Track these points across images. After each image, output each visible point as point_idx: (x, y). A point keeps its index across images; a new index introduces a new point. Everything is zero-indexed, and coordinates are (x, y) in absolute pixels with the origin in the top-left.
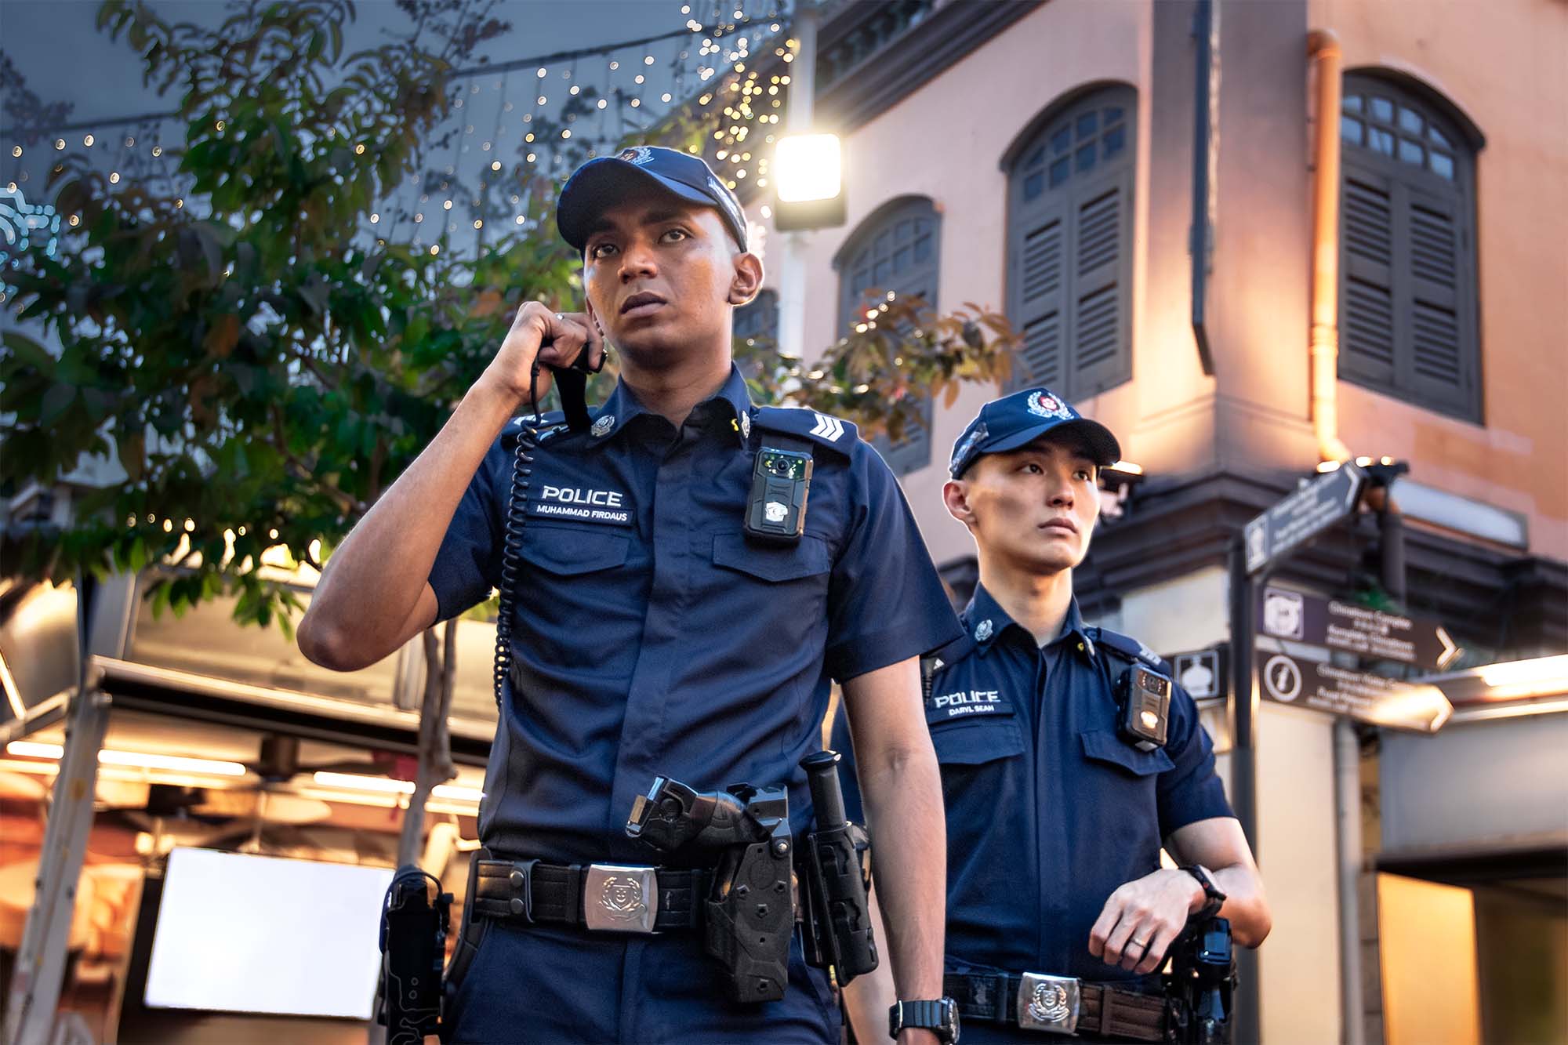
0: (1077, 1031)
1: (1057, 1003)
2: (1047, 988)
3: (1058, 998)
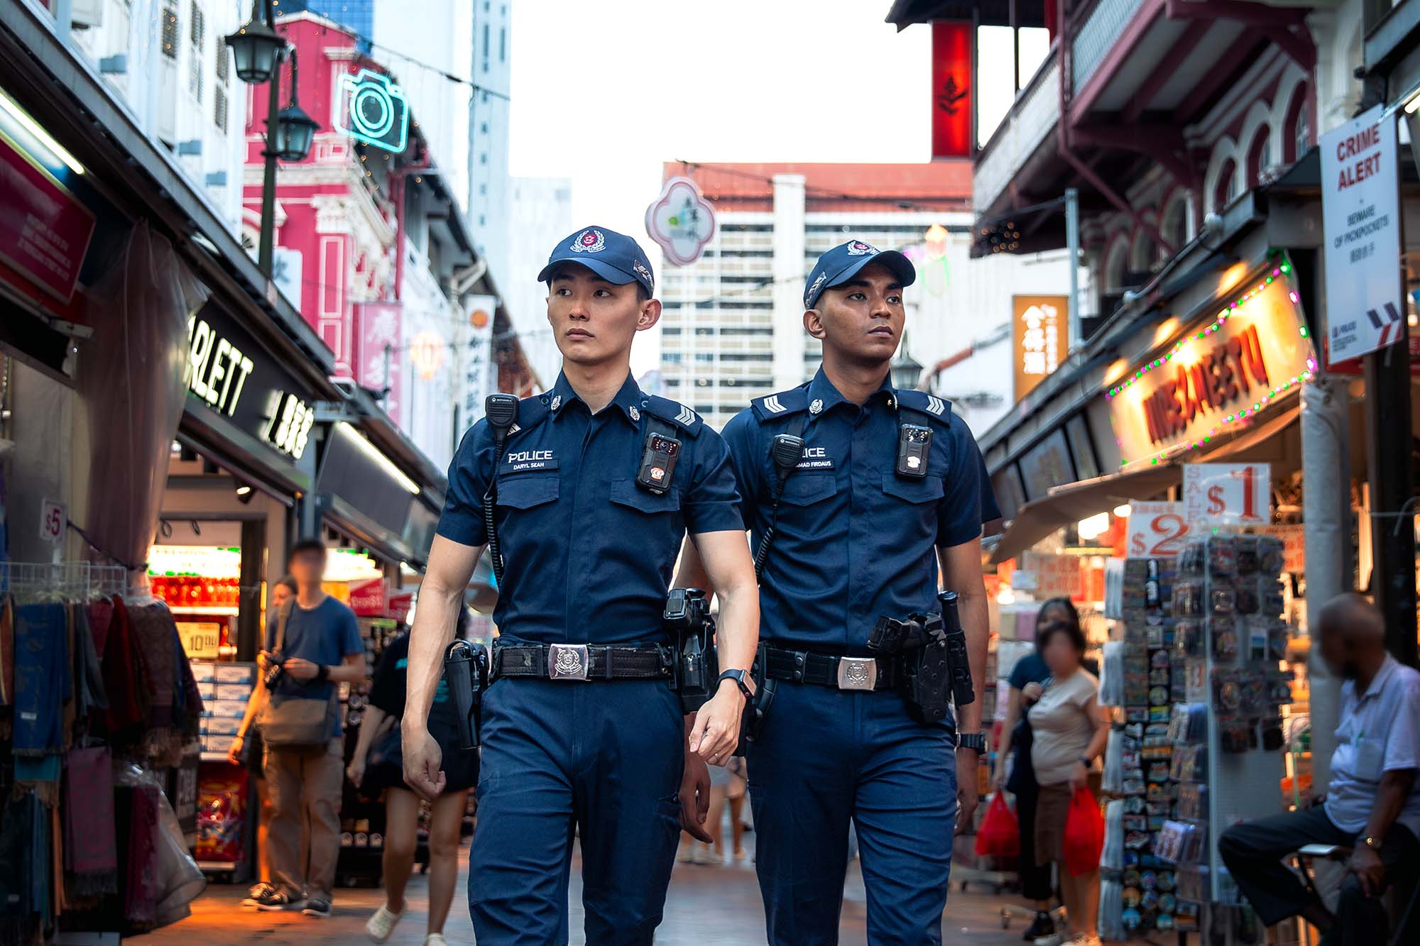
0: (588, 677)
1: (573, 661)
2: (567, 653)
3: (574, 658)
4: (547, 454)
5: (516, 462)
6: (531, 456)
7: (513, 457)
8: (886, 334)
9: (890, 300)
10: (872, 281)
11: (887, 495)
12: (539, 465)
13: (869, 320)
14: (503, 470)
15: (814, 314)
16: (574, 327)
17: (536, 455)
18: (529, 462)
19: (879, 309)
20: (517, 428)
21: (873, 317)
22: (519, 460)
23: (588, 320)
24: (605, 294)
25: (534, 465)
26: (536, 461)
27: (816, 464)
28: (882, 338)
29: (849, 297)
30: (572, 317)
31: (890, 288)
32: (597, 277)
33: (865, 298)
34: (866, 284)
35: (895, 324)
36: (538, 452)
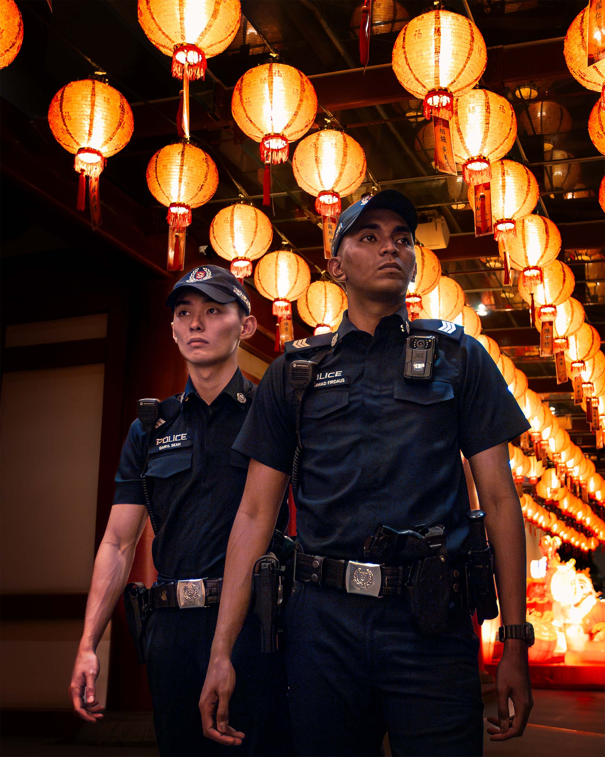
0: (206, 604)
3: (194, 590)
4: (183, 436)
5: (162, 444)
6: (172, 439)
7: (159, 441)
8: (394, 270)
9: (400, 242)
10: (382, 225)
11: (399, 401)
12: (177, 445)
13: (379, 258)
14: (151, 451)
15: (336, 260)
16: (193, 337)
17: (175, 438)
18: (170, 443)
19: (386, 247)
20: (163, 422)
21: (382, 255)
22: (163, 442)
23: (204, 331)
24: (215, 311)
25: (173, 445)
26: (175, 442)
27: (332, 382)
28: (391, 273)
29: (361, 240)
30: (192, 330)
31: (398, 230)
32: (208, 299)
33: (376, 240)
34: (375, 227)
35: (405, 262)
36: (177, 436)
